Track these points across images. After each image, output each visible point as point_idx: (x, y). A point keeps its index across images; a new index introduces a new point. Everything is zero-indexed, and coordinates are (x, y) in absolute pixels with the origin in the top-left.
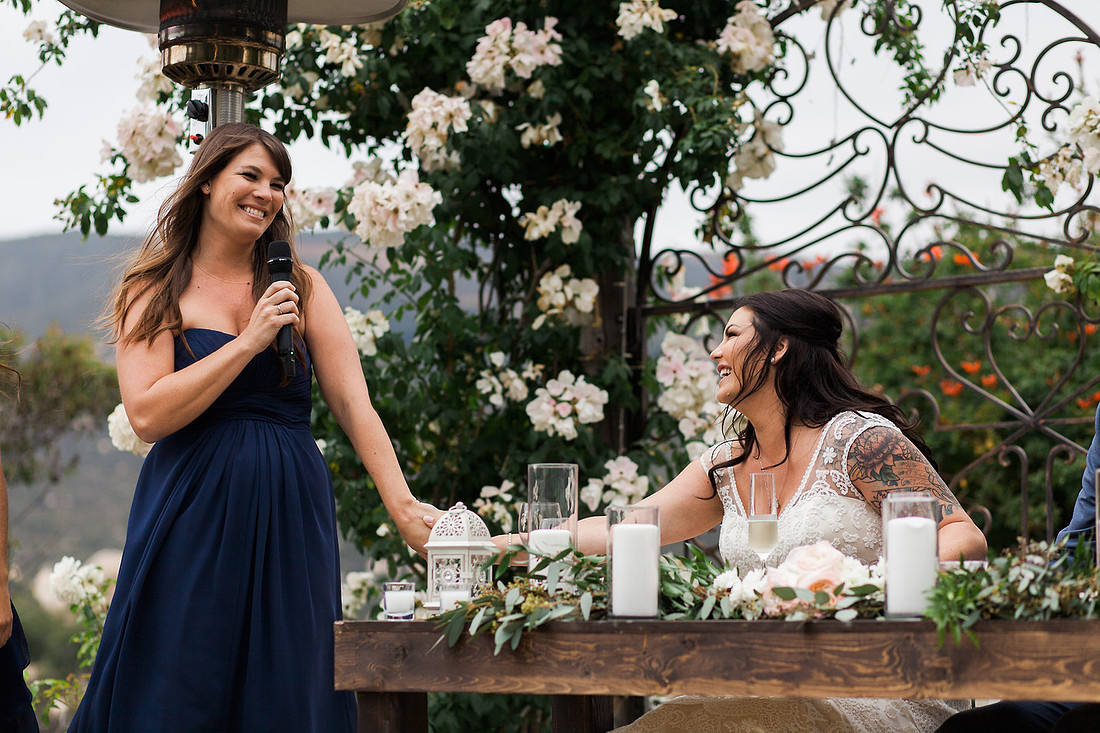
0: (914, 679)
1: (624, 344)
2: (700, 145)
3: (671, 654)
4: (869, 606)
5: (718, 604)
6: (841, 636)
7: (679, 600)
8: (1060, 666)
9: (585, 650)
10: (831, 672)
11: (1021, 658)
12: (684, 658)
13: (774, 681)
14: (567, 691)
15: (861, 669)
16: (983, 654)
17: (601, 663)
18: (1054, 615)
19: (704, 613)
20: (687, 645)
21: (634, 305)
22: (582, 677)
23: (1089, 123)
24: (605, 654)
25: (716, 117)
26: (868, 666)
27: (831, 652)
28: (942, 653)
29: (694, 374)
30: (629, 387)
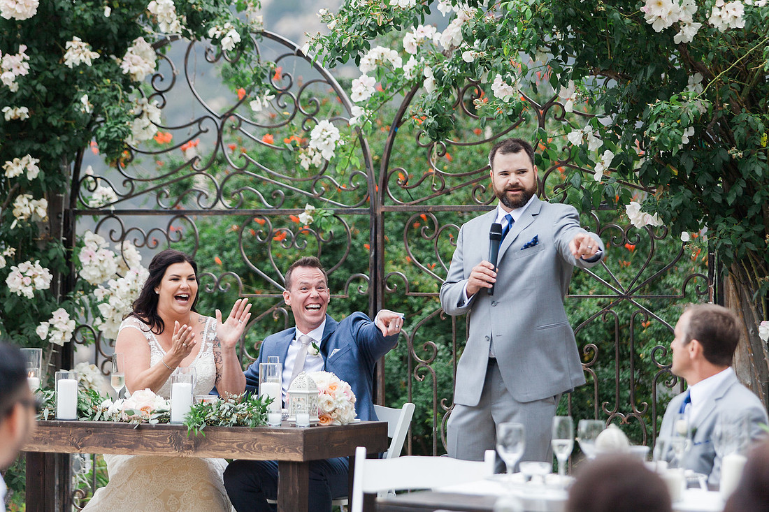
0: (179, 449)
1: (62, 231)
2: (110, 135)
3: (82, 436)
4: (164, 417)
5: (102, 414)
6: (151, 431)
7: (86, 412)
8: (235, 445)
9: (45, 433)
10: (146, 445)
11: (220, 442)
12: (87, 438)
13: (124, 448)
14: (37, 450)
15: (159, 445)
16: (206, 440)
17: (52, 439)
18: (234, 425)
19: (97, 417)
20: (89, 433)
21: (68, 208)
22: (44, 444)
23: (322, 136)
24: (54, 435)
25: (120, 119)
26: (161, 443)
27: (147, 437)
28: (190, 439)
29: (102, 258)
30: (64, 261)
